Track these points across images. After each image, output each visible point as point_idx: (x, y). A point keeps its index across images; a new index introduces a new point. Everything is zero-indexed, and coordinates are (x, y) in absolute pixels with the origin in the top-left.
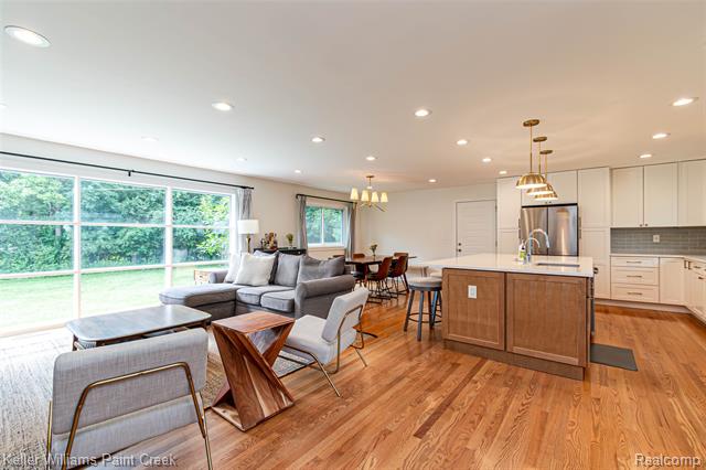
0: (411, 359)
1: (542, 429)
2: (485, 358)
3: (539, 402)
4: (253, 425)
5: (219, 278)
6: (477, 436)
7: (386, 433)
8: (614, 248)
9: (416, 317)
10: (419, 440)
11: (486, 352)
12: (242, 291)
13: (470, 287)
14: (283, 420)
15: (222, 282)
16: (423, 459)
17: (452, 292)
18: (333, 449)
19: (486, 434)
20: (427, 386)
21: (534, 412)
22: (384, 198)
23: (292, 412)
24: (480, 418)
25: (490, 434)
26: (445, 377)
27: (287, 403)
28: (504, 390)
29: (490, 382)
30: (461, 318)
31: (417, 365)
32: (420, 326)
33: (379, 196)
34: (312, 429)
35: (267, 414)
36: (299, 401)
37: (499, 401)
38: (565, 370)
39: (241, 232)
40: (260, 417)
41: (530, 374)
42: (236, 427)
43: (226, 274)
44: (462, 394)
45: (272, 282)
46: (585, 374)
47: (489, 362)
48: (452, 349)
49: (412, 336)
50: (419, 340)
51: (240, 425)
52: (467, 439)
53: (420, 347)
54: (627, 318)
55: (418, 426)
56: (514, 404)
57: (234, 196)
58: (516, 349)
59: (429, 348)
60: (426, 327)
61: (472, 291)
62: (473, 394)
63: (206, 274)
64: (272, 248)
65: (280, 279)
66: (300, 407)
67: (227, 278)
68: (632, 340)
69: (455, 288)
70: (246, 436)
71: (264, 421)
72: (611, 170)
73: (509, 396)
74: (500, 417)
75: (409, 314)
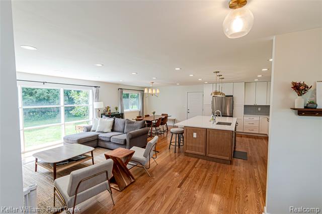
0: (173, 161)
1: (217, 181)
2: (199, 159)
3: (216, 173)
4: (123, 189)
5: (89, 130)
6: (197, 186)
7: (169, 187)
8: (245, 113)
9: (174, 144)
10: (179, 189)
11: (200, 157)
12: (101, 135)
13: (194, 133)
14: (133, 186)
15: (90, 131)
16: (181, 194)
17: (188, 135)
18: (153, 194)
19: (200, 185)
20: (180, 171)
21: (214, 176)
22: (158, 91)
23: (135, 183)
24: (198, 180)
25: (201, 185)
26: (186, 167)
27: (133, 180)
28: (205, 170)
29: (201, 167)
30: (191, 145)
31: (176, 163)
32: (175, 148)
33: (156, 91)
34: (143, 188)
35: (127, 185)
36: (137, 179)
37: (204, 174)
38: (224, 162)
39: (95, 107)
40: (125, 186)
41: (214, 163)
42: (117, 190)
43: (91, 127)
44: (192, 172)
45: (113, 130)
46: (231, 163)
47: (200, 160)
48: (188, 156)
49: (172, 151)
50: (175, 153)
51: (119, 189)
52: (194, 187)
53: (175, 155)
54: (248, 139)
55: (179, 184)
56: (209, 174)
57: (91, 91)
58: (210, 155)
59: (179, 156)
60: (177, 147)
61: (195, 135)
62: (195, 172)
63: (81, 127)
64: (109, 113)
65: (116, 129)
66: (137, 181)
67: (92, 129)
68: (248, 149)
69: (189, 134)
70: (121, 193)
71: (126, 187)
72: (245, 83)
73: (207, 172)
74: (204, 179)
75: (171, 143)
